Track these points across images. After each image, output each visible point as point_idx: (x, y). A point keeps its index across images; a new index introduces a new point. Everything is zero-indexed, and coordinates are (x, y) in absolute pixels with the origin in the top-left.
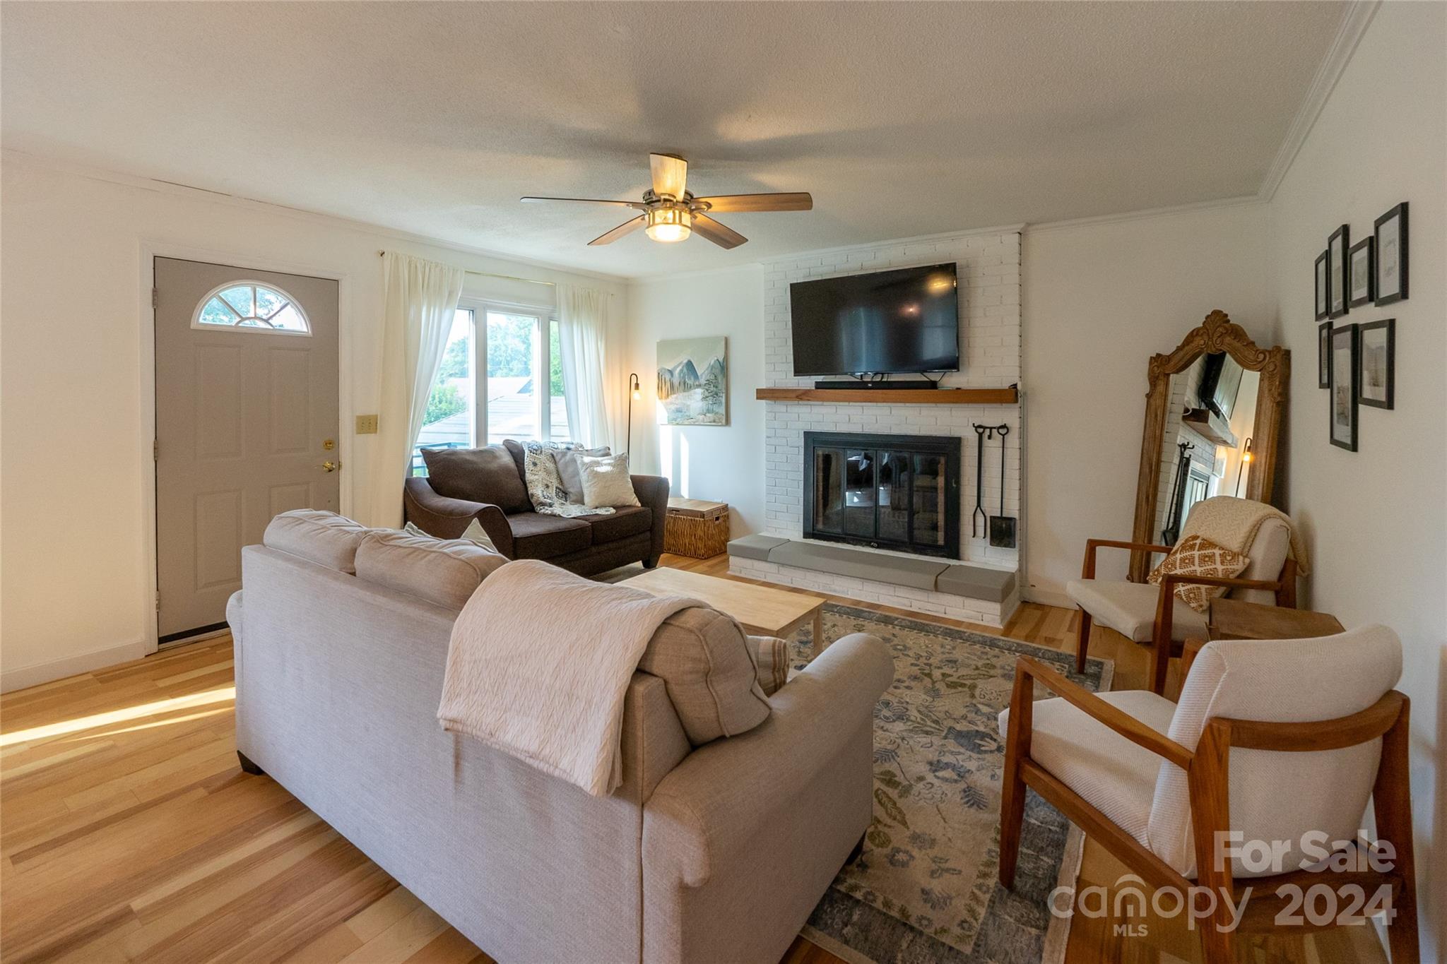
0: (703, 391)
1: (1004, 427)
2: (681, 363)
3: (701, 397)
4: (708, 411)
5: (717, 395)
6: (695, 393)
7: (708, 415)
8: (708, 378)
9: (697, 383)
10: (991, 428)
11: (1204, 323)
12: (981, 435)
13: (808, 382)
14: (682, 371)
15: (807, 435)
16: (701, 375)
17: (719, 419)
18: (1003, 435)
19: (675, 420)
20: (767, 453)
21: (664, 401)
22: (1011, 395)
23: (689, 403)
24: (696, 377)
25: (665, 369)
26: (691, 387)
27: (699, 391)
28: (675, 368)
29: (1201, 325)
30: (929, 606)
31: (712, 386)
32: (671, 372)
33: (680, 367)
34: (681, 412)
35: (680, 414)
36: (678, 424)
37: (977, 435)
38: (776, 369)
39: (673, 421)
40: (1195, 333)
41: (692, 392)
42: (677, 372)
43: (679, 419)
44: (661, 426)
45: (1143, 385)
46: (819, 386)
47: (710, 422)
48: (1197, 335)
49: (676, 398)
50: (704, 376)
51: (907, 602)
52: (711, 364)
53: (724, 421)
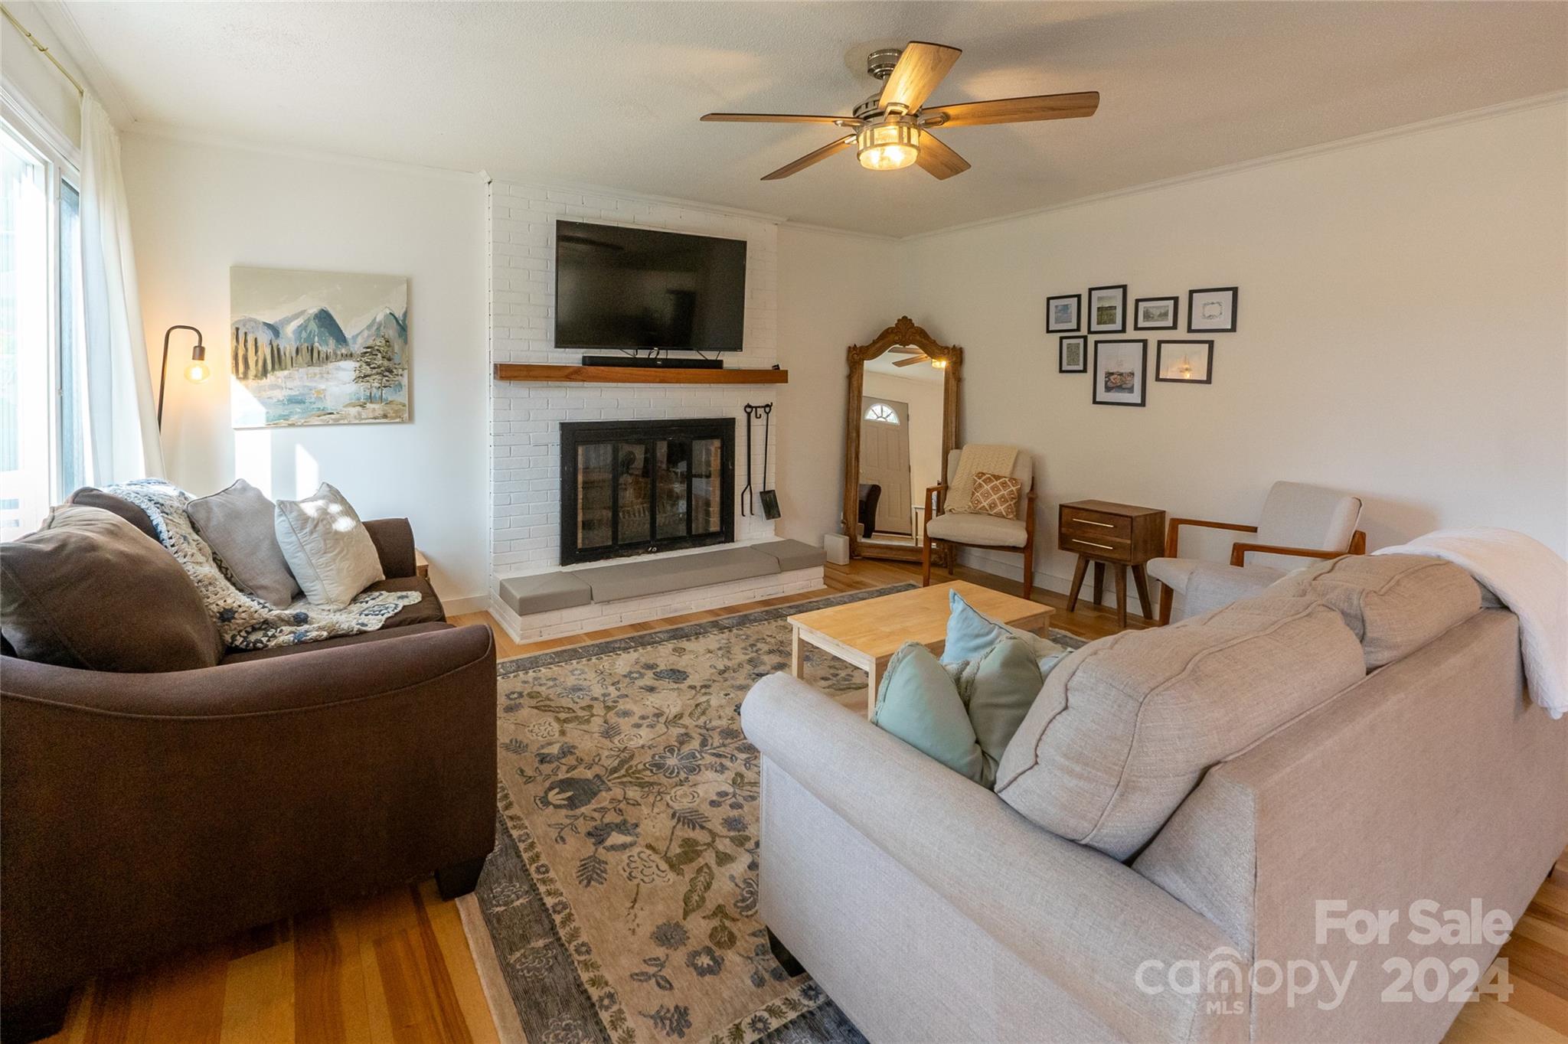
0: (358, 365)
1: (767, 406)
2: (303, 312)
3: (353, 375)
4: (371, 399)
5: (391, 372)
6: (338, 369)
7: (369, 405)
8: (370, 343)
9: (344, 351)
10: (756, 407)
11: (896, 325)
12: (749, 414)
13: (573, 357)
14: (303, 328)
15: (564, 426)
16: (355, 337)
17: (396, 412)
18: (768, 414)
19: (286, 417)
20: (495, 458)
21: (252, 382)
22: (776, 375)
23: (323, 387)
24: (341, 339)
25: (255, 321)
26: (327, 358)
27: (350, 365)
28: (288, 321)
29: (894, 326)
30: (770, 590)
31: (379, 355)
32: (275, 330)
33: (299, 321)
34: (301, 402)
35: (298, 408)
36: (292, 425)
37: (746, 414)
38: (511, 337)
39: (279, 420)
40: (890, 331)
41: (331, 366)
42: (290, 330)
43: (296, 417)
44: (236, 432)
45: (842, 369)
46: (589, 362)
47: (375, 418)
48: (892, 332)
49: (289, 377)
50: (360, 340)
51: (750, 594)
52: (378, 320)
53: (406, 415)
